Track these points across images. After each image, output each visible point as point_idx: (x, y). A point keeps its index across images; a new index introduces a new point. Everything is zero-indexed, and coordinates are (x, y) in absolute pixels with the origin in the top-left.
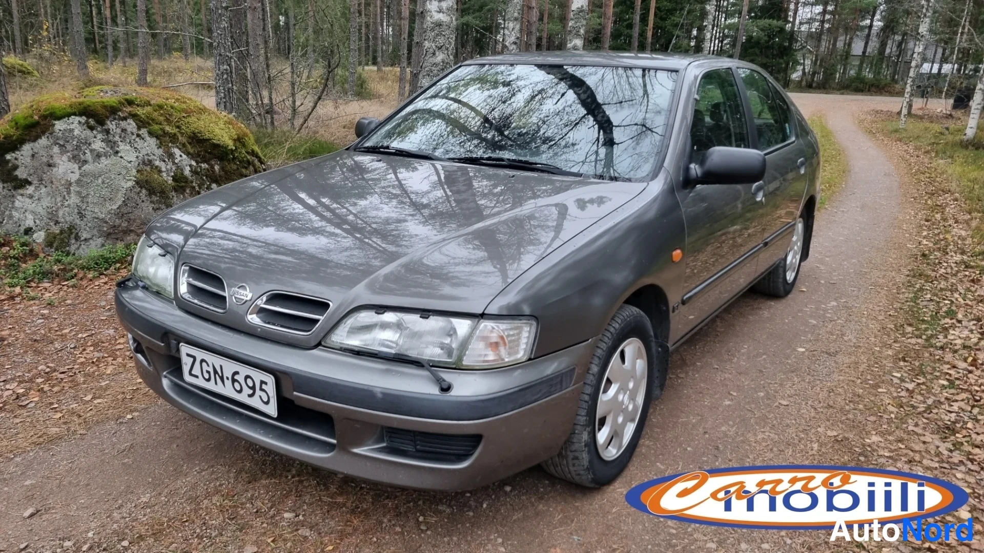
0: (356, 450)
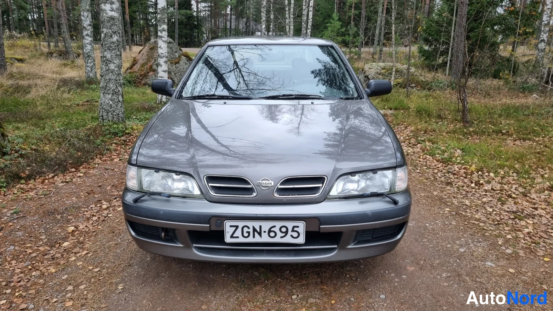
0: (349, 247)
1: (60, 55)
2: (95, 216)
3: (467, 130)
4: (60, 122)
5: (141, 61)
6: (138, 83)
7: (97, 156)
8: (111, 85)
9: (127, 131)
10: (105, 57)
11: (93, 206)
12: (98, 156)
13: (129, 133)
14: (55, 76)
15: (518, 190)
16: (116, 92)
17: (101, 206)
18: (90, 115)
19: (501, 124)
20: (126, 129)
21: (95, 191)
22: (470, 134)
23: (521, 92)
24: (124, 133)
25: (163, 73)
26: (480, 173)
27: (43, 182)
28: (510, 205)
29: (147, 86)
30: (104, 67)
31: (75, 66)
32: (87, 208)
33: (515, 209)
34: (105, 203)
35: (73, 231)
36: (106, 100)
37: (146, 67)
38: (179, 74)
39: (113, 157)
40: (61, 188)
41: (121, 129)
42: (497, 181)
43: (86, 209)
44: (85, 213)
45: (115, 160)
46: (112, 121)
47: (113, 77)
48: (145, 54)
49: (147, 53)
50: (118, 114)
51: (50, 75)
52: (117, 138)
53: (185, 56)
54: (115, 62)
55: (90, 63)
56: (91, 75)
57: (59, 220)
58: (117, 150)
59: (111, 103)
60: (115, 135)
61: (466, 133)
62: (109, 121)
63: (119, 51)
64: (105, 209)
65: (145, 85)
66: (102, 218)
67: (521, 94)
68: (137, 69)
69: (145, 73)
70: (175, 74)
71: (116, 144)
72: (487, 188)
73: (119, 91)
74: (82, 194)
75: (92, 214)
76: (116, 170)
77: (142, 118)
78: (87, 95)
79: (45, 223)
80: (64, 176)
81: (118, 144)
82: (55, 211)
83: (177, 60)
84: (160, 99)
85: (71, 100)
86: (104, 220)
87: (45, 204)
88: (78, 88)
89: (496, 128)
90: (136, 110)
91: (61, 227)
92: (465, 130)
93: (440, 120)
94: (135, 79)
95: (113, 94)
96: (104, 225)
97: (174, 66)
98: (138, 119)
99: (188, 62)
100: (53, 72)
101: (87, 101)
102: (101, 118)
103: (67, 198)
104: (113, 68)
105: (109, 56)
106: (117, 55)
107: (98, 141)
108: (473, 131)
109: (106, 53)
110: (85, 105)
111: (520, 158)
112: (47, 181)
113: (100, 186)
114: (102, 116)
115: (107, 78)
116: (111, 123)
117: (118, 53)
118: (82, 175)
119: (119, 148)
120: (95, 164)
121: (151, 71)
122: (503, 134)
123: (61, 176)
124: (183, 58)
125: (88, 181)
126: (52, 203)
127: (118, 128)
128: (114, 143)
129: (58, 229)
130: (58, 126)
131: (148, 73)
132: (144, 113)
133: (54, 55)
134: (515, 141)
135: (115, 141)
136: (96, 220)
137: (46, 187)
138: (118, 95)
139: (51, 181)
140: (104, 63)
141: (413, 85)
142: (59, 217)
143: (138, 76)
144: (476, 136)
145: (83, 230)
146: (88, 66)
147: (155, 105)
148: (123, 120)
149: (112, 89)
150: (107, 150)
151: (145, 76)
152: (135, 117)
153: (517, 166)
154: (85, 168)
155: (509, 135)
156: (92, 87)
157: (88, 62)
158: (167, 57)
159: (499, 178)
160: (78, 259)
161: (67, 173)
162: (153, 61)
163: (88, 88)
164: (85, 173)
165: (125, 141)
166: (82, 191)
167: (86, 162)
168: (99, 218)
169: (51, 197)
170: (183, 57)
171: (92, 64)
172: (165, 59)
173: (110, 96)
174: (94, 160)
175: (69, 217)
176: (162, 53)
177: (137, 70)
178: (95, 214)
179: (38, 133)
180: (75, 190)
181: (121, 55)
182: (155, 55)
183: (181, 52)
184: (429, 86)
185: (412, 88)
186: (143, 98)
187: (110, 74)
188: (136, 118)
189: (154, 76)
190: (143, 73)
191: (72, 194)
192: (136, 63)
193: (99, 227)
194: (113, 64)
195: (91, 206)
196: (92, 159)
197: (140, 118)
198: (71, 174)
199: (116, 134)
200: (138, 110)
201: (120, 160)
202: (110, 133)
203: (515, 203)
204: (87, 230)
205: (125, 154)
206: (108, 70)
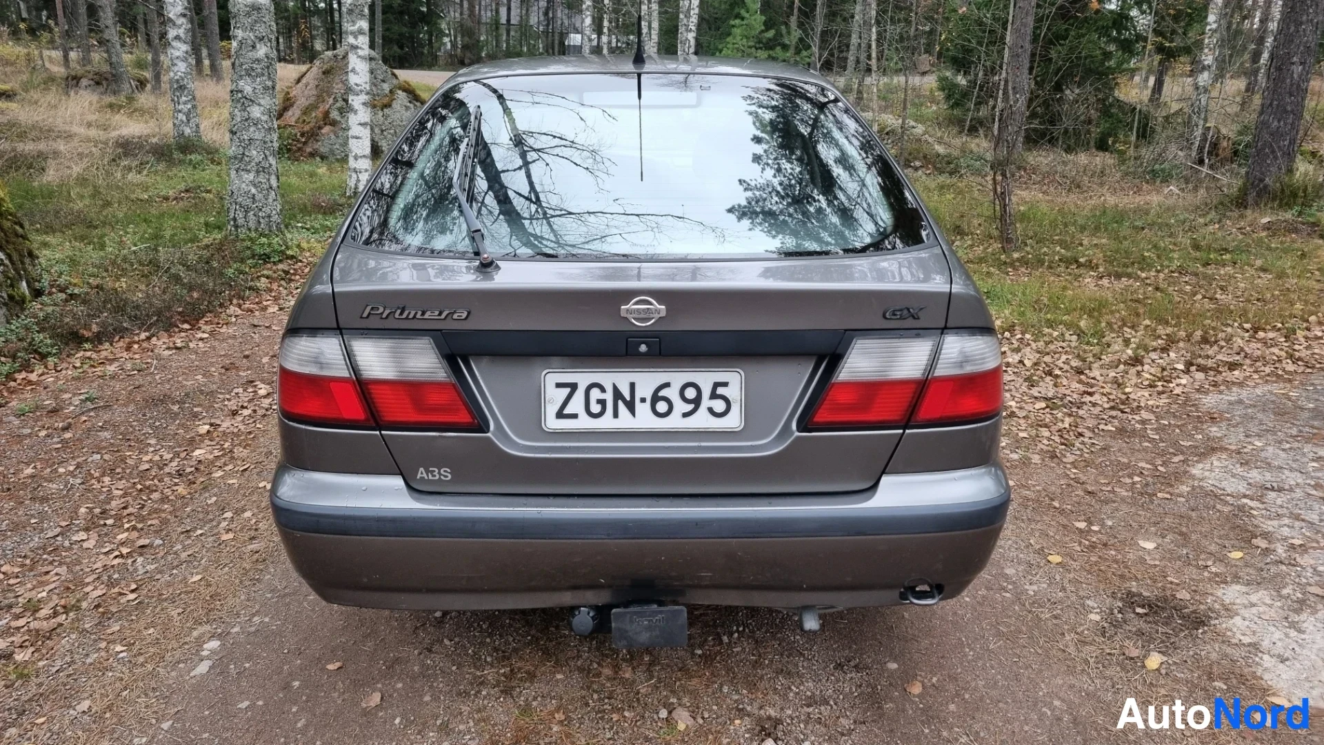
1: (98, 83)
2: (246, 408)
3: (1007, 257)
4: (135, 233)
5: (303, 100)
6: (296, 151)
7: (231, 301)
8: (255, 152)
9: (290, 252)
10: (241, 91)
11: (241, 390)
12: (235, 301)
13: (292, 257)
14: (93, 133)
15: (1068, 364)
16: (264, 168)
17: (255, 392)
18: (202, 220)
19: (1081, 245)
20: (288, 248)
21: (238, 363)
22: (1012, 265)
23: (1147, 182)
24: (284, 257)
25: (361, 128)
26: (1007, 334)
27: (128, 348)
28: (1046, 388)
29: (318, 159)
30: (239, 114)
31: (136, 110)
32: (229, 393)
33: (1050, 395)
34: (262, 386)
35: (208, 432)
36: (244, 185)
37: (314, 115)
38: (392, 131)
39: (265, 303)
40: (169, 359)
41: (276, 247)
42: (1035, 348)
43: (228, 396)
44: (226, 403)
45: (271, 310)
46: (256, 230)
47: (258, 136)
48: (313, 84)
49: (317, 83)
50: (269, 216)
51: (82, 130)
52: (269, 266)
53: (405, 90)
54: (262, 102)
55: (185, 103)
56: (187, 131)
57: (177, 414)
58: (271, 290)
59: (253, 191)
60: (264, 260)
61: (1005, 263)
62: (249, 230)
63: (269, 78)
64: (265, 397)
65: (312, 155)
66: (261, 412)
67: (1145, 186)
68: (294, 119)
69: (312, 129)
70: (382, 131)
71: (267, 278)
72: (1010, 360)
73: (271, 165)
74: (213, 369)
75: (240, 404)
76: (274, 328)
77: (317, 226)
78: (182, 177)
79: (151, 418)
80: (170, 336)
81: (272, 278)
82: (165, 399)
83: (386, 100)
84: (353, 186)
85: (147, 188)
86: (264, 415)
87: (143, 386)
88: (158, 160)
89: (1069, 254)
90: (301, 211)
91: (182, 426)
92: (1003, 257)
93: (959, 237)
94: (290, 141)
95: (258, 172)
96: (268, 423)
97: (380, 113)
98: (308, 229)
99: (412, 106)
100: (89, 125)
101: (187, 191)
102: (232, 223)
103: (184, 376)
104: (259, 115)
105: (248, 89)
106: (266, 88)
107: (230, 272)
108: (1018, 260)
109: (241, 83)
110: (182, 199)
111: (1096, 309)
112: (136, 346)
113: (247, 357)
114: (235, 219)
115: (246, 137)
116: (253, 235)
117: (269, 83)
118: (206, 335)
119: (275, 286)
120: (231, 316)
121: (325, 124)
122: (1080, 265)
123: (164, 338)
124: (401, 94)
125: (222, 348)
126: (157, 383)
127: (269, 245)
128: (263, 276)
129: (178, 429)
130: (132, 242)
131: (320, 128)
132: (320, 216)
133: (84, 82)
134: (1101, 278)
135: (265, 272)
136: (250, 416)
137: (137, 356)
138: (269, 174)
139: (145, 345)
140: (239, 105)
141: (918, 164)
142: (176, 408)
143: (296, 135)
144: (1023, 269)
145: (228, 431)
146: (180, 111)
147: (343, 200)
148: (279, 229)
149: (257, 161)
150: (250, 288)
151: (313, 135)
152: (300, 225)
153: (1082, 324)
154: (210, 323)
155: (1090, 266)
156: (191, 160)
157: (181, 101)
158: (367, 93)
159: (1042, 343)
160: (227, 475)
161: (175, 332)
162: (331, 101)
163: (181, 162)
164: (212, 333)
165: (286, 272)
166: (212, 364)
167: (210, 312)
168: (255, 411)
169: (152, 373)
170: (400, 92)
171: (189, 106)
172: (364, 98)
173: (251, 176)
174: (227, 308)
175: (195, 409)
176: (356, 85)
177: (292, 121)
178: (245, 404)
179: (92, 255)
180: (197, 363)
181: (273, 88)
182: (338, 88)
183: (395, 81)
184: (952, 166)
185: (916, 169)
186: (312, 186)
187: (252, 129)
188: (302, 228)
189: (333, 137)
190: (307, 128)
191: (191, 371)
192: (292, 105)
193: (258, 426)
194: (257, 108)
195: (236, 391)
196: (221, 305)
197: (313, 227)
198: (183, 334)
199: (266, 258)
200: (304, 210)
201: (281, 309)
202: (253, 257)
203: (1055, 385)
204: (236, 430)
205: (290, 297)
206: (246, 120)
